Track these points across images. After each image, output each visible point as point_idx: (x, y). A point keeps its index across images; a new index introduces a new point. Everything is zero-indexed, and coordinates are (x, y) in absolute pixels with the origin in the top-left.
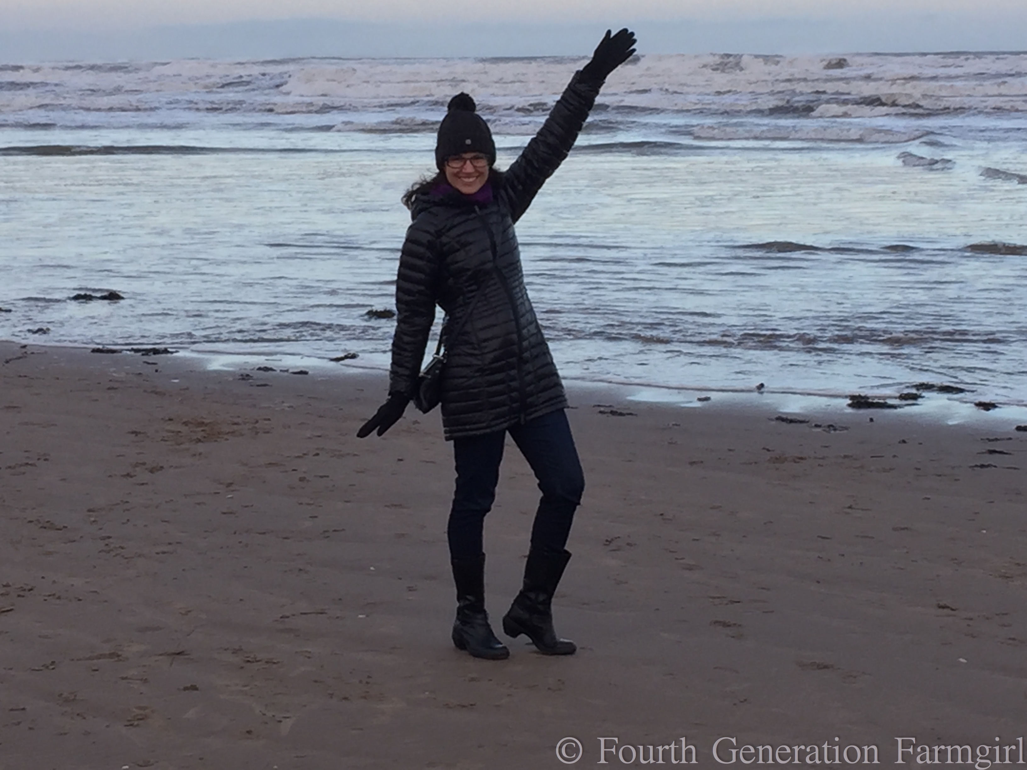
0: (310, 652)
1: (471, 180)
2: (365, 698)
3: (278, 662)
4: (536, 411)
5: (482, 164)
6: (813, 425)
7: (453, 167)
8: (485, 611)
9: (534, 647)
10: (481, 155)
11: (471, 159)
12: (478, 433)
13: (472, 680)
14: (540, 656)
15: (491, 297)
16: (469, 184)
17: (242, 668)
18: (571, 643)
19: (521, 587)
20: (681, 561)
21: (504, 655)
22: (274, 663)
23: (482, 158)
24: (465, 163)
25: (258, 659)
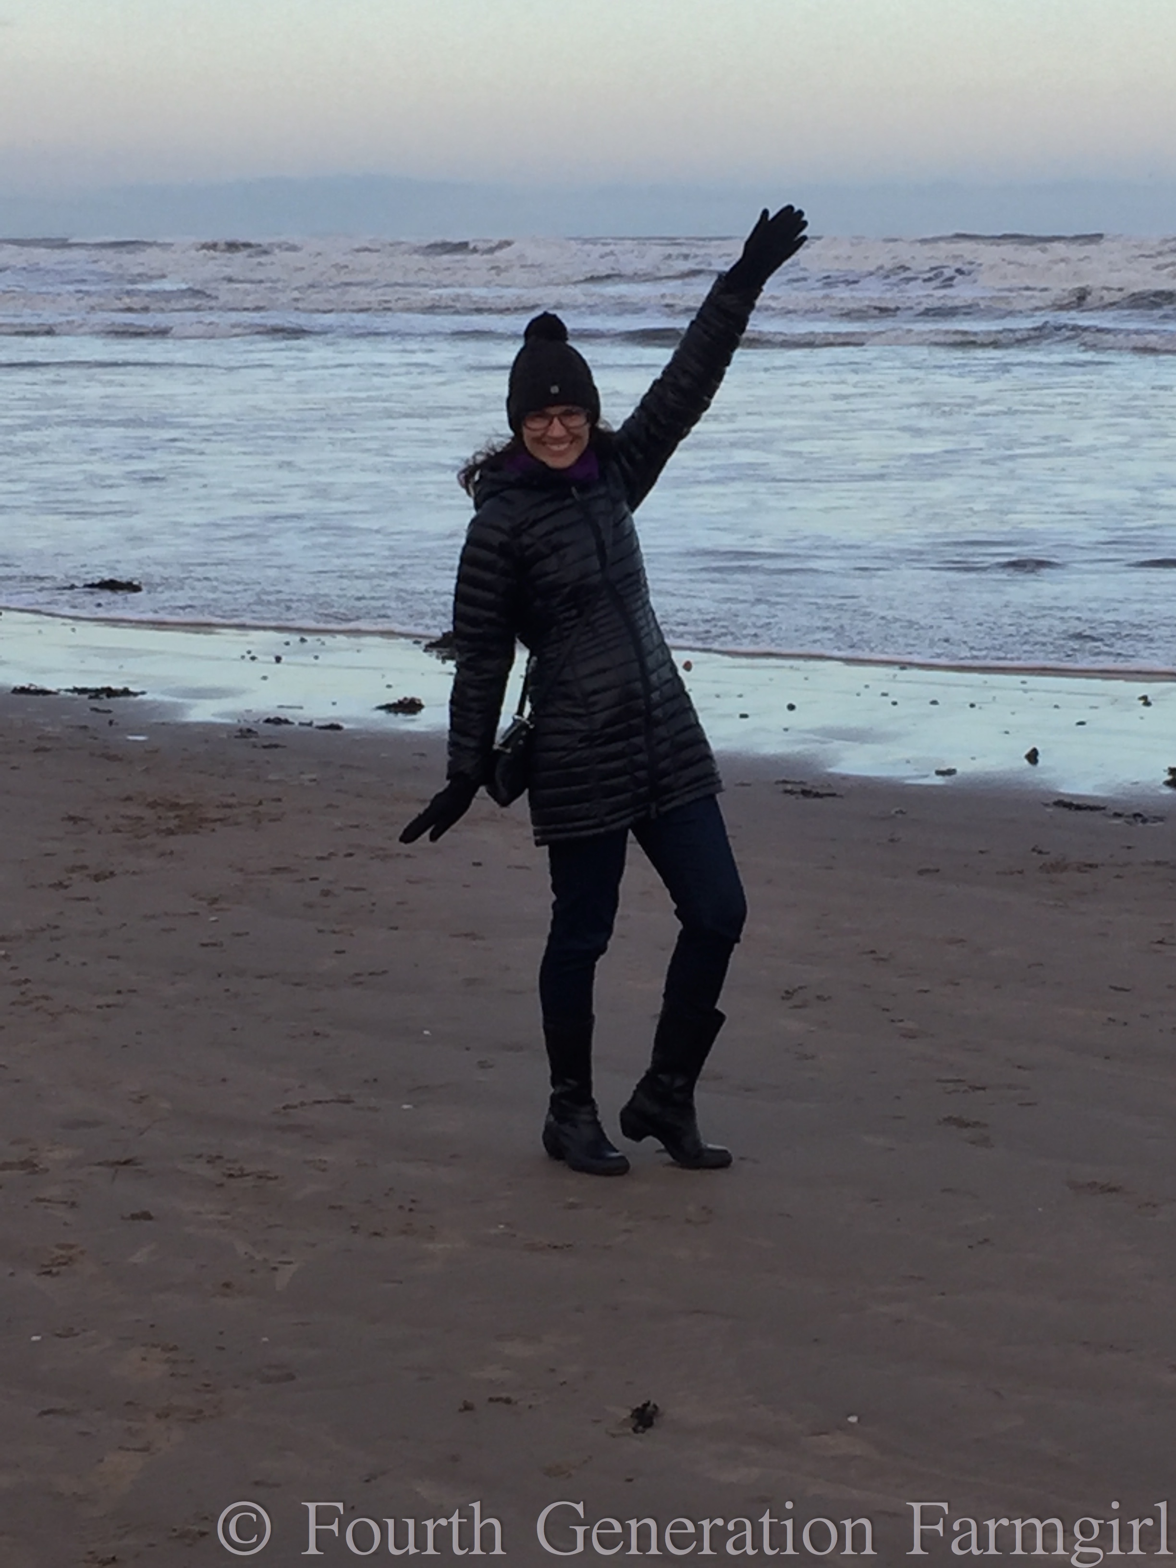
0: (325, 1162)
1: (563, 447)
2: (404, 1232)
3: (276, 1178)
4: (673, 799)
5: (579, 422)
6: (1111, 813)
7: (534, 427)
8: (592, 1101)
9: (667, 1157)
10: (576, 409)
11: (560, 417)
12: (584, 833)
13: (573, 1206)
14: (675, 1169)
15: (602, 626)
16: (560, 454)
17: (221, 1185)
18: (725, 1151)
19: (648, 1065)
20: (901, 1024)
21: (620, 1168)
22: (270, 1179)
23: (577, 413)
24: (551, 423)
25: (245, 1172)
